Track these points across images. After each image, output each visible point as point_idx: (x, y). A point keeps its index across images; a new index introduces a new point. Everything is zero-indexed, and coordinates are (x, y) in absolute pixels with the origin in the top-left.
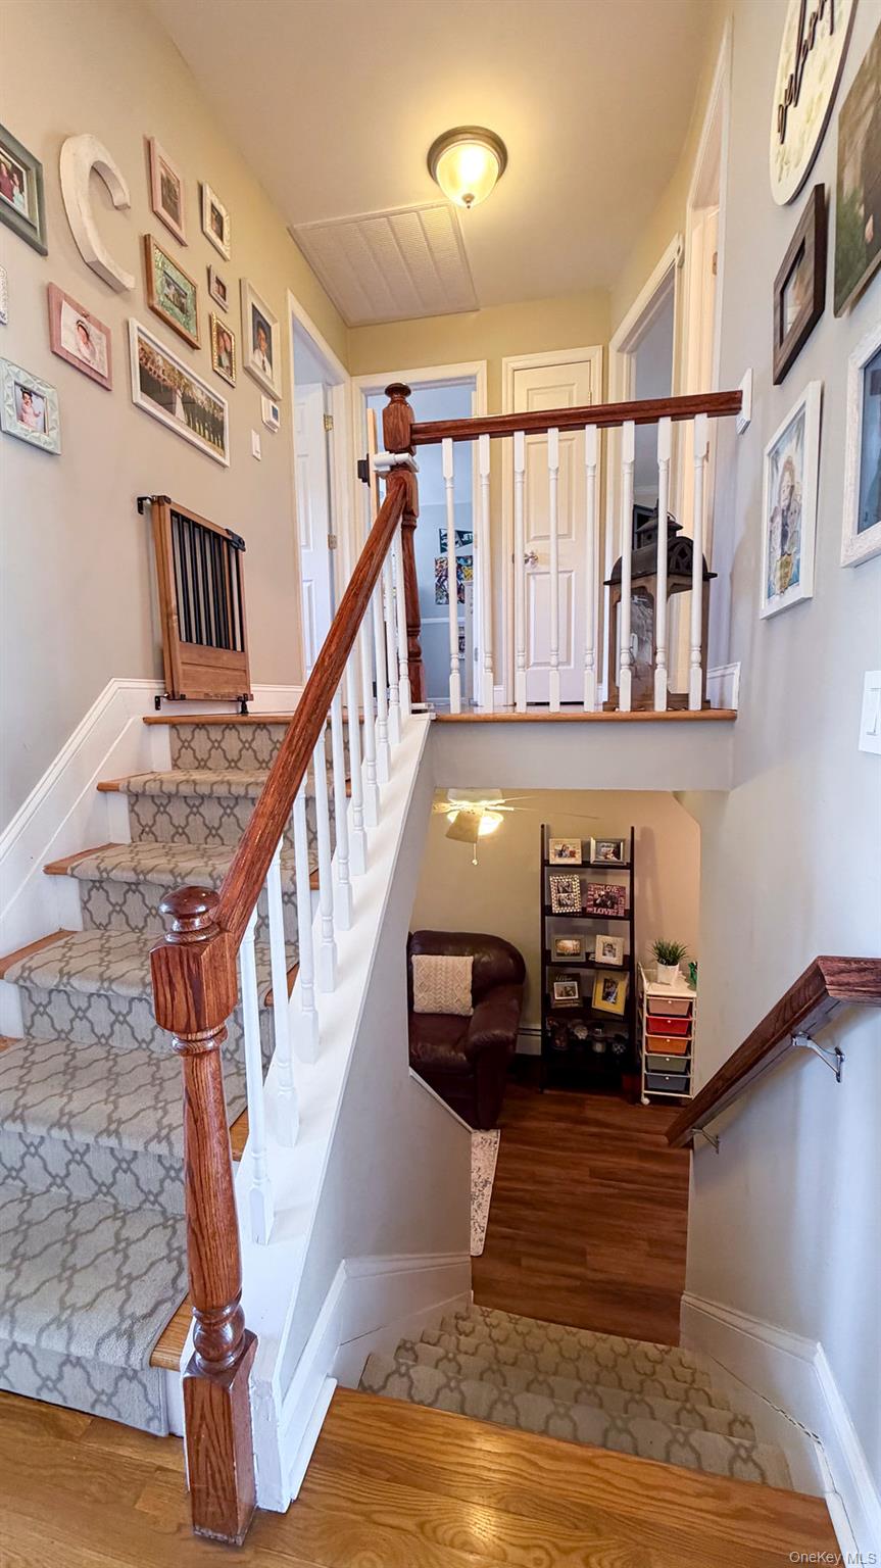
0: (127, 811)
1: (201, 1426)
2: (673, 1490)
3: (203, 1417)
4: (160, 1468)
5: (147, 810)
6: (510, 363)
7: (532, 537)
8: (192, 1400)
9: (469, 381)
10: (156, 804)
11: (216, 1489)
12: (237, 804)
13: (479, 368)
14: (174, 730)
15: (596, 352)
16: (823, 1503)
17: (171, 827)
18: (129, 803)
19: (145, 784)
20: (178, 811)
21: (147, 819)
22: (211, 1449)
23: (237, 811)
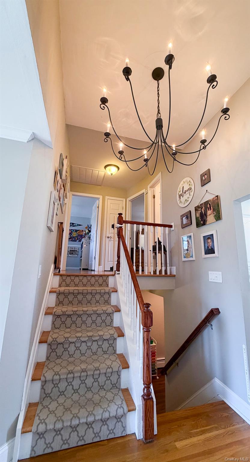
0: (56, 297)
1: (148, 412)
2: (207, 407)
3: (148, 410)
4: (129, 440)
5: (61, 297)
6: (107, 197)
7: (110, 232)
8: (146, 406)
9: (98, 199)
10: (65, 295)
11: (150, 428)
12: (87, 294)
13: (101, 197)
14: (61, 277)
15: (124, 200)
16: (223, 401)
17: (68, 301)
18: (57, 295)
19: (64, 290)
20: (71, 297)
21: (61, 299)
22: (149, 418)
23: (87, 296)
